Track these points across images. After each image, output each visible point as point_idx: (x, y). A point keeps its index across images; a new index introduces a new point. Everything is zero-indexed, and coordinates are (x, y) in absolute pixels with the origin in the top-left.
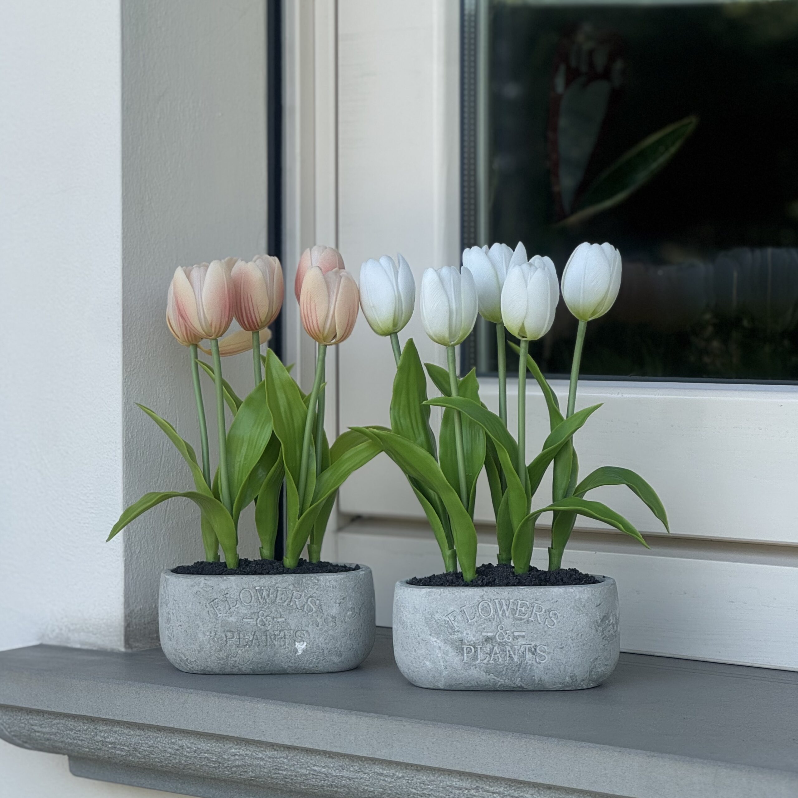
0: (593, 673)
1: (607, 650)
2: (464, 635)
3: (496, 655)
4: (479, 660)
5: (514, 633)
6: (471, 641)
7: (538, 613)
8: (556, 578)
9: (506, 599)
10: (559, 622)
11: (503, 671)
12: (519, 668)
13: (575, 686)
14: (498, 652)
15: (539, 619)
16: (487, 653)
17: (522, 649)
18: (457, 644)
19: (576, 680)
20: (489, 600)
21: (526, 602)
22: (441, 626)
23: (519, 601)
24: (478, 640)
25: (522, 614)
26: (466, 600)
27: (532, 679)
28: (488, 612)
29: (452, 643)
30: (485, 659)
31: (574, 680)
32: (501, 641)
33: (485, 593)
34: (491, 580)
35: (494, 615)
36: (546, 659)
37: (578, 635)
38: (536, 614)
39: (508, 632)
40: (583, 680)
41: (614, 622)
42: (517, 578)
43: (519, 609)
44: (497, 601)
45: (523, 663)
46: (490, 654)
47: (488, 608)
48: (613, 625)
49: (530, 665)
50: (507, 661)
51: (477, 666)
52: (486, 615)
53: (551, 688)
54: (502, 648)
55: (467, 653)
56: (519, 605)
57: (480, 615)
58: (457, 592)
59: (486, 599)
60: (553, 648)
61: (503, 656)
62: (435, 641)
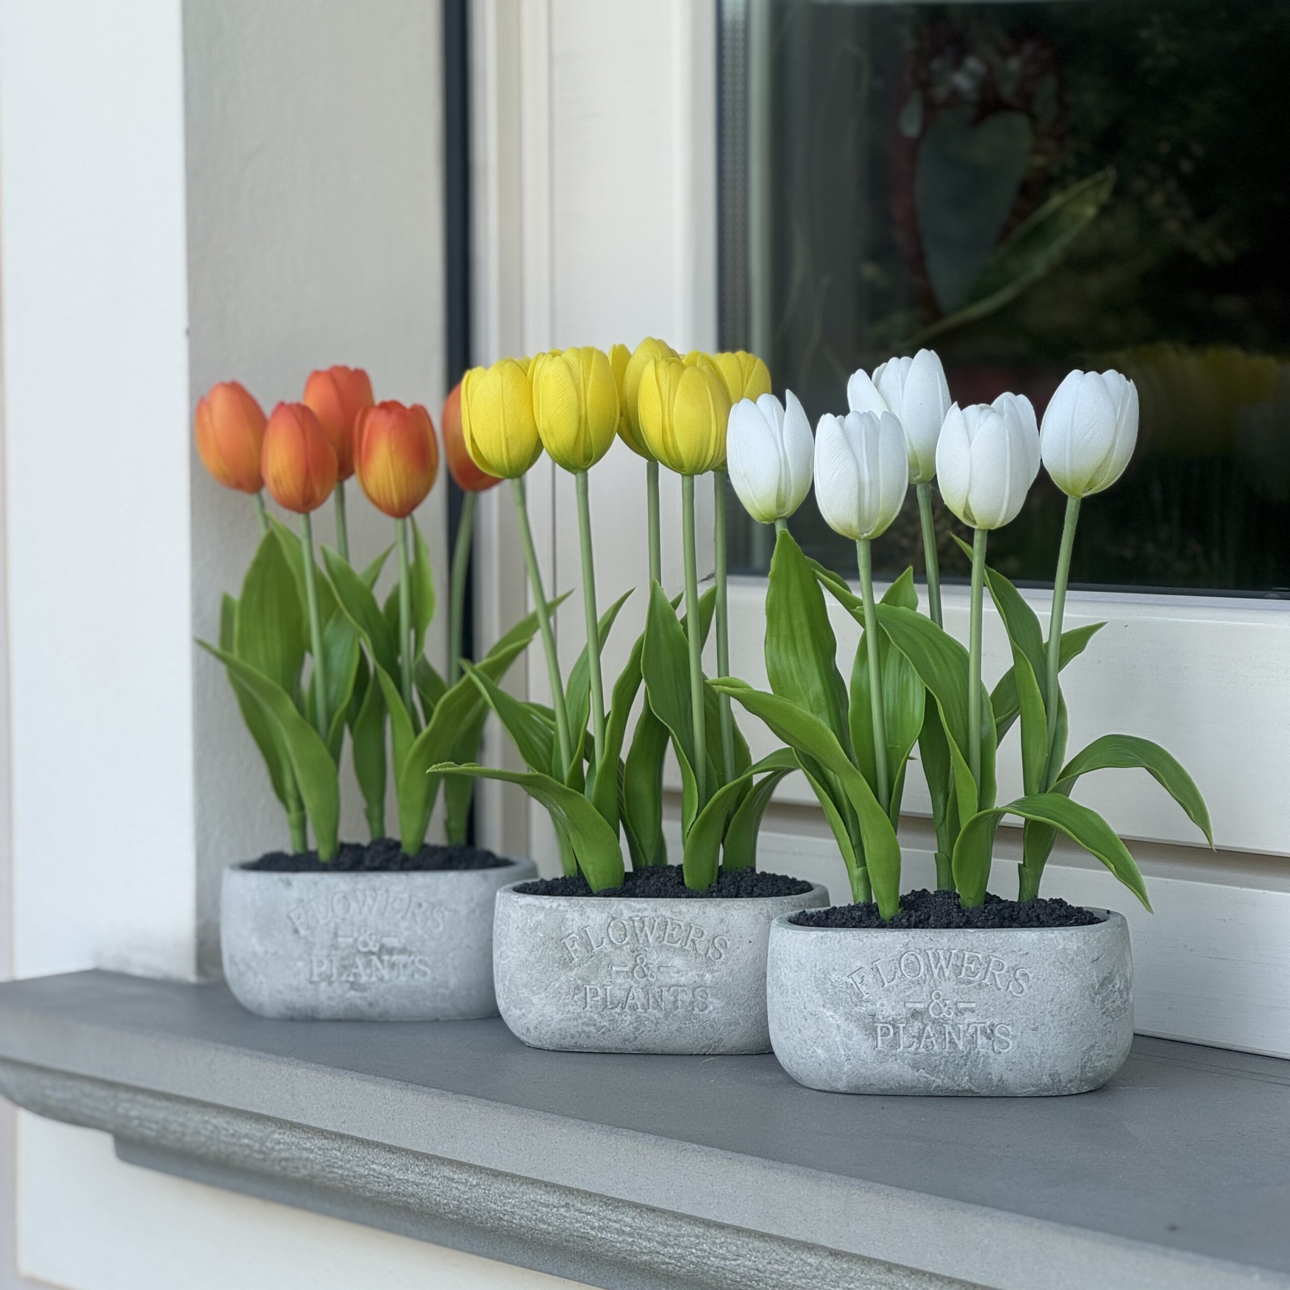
0: (1087, 1069)
1: (1110, 1032)
2: (878, 1006)
3: (929, 1040)
4: (902, 1047)
5: (958, 1004)
6: (888, 1017)
7: (997, 973)
8: (1028, 915)
9: (945, 949)
10: (1031, 987)
11: (940, 1065)
12: (966, 1060)
13: (1058, 1089)
14: (932, 1035)
15: (998, 982)
16: (914, 1037)
17: (971, 1031)
18: (867, 1021)
19: (1060, 1080)
20: (918, 951)
21: (977, 954)
22: (841, 991)
23: (966, 953)
24: (899, 1015)
25: (970, 974)
26: (880, 951)
27: (986, 1079)
28: (917, 971)
29: (858, 1019)
30: (910, 1046)
31: (1056, 1081)
32: (937, 1017)
33: (910, 939)
34: (922, 917)
35: (925, 975)
36: (1010, 1047)
37: (1060, 1008)
38: (993, 974)
39: (947, 1002)
40: (1071, 1081)
41: (1122, 987)
42: (964, 915)
43: (966, 965)
44: (930, 952)
45: (972, 1052)
46: (919, 1039)
47: (916, 963)
48: (1121, 992)
49: (983, 1056)
50: (947, 1050)
51: (898, 1057)
52: (913, 975)
53: (1019, 1092)
54: (938, 1028)
55: (882, 1036)
56: (966, 959)
57: (903, 974)
58: (866, 937)
59: (912, 949)
60: (1021, 1028)
61: (939, 1040)
62: (831, 1016)
